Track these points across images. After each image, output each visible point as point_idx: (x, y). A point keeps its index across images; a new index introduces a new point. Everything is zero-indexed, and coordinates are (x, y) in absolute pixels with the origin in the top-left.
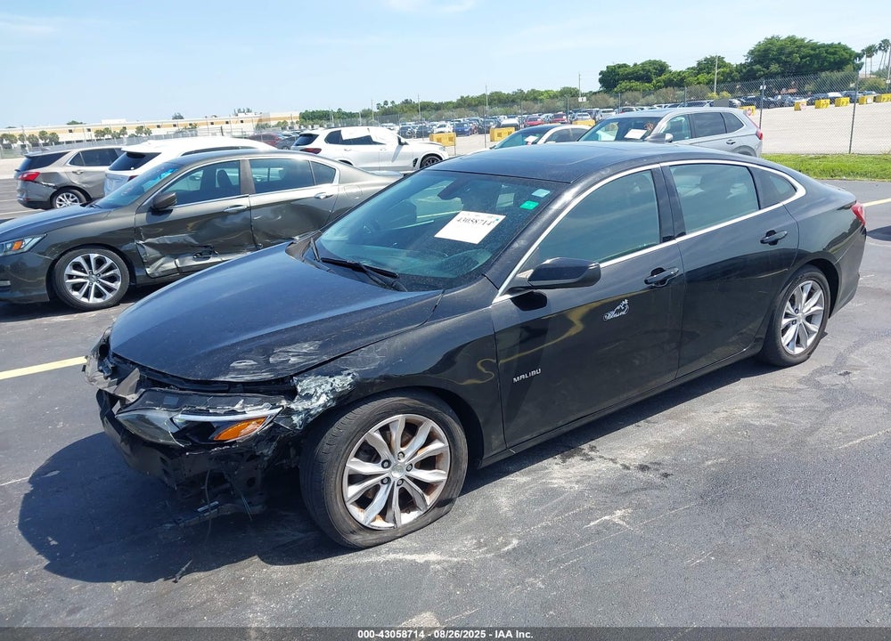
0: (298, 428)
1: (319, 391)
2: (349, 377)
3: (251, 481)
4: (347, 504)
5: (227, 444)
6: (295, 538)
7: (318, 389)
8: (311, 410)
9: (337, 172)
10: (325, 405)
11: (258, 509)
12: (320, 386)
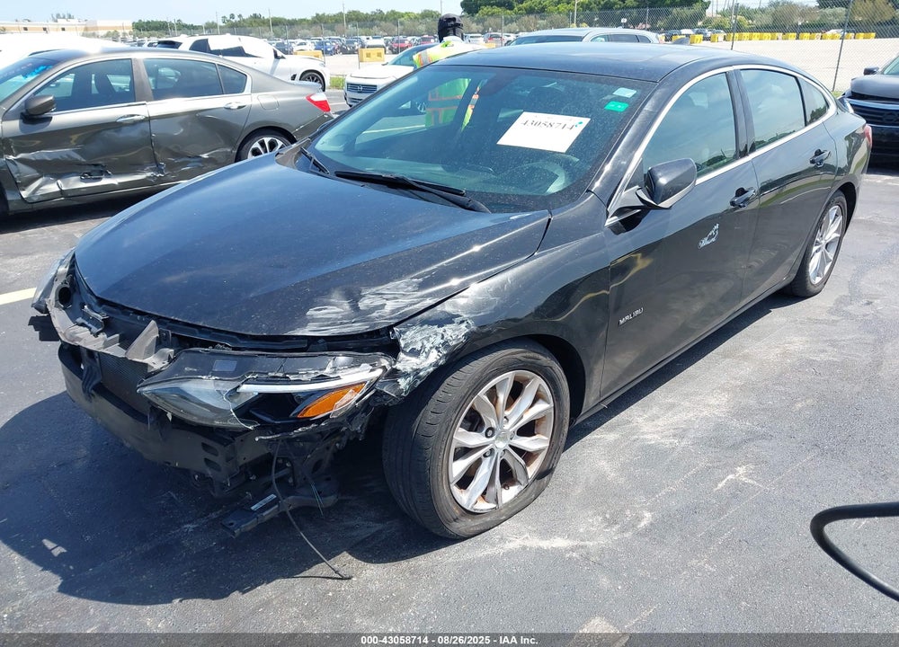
0: (403, 394)
1: (428, 346)
2: (463, 326)
3: (317, 465)
4: (451, 485)
5: (313, 422)
6: (373, 531)
7: (425, 342)
8: (421, 370)
9: (249, 79)
10: (436, 364)
11: (331, 500)
12: (428, 339)
